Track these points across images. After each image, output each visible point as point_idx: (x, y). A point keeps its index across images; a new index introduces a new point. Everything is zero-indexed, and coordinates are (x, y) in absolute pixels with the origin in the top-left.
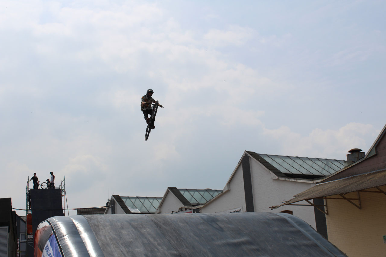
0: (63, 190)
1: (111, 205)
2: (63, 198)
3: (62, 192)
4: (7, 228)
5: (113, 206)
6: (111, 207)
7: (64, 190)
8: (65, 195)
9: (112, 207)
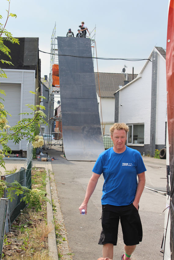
0: (92, 40)
1: (152, 58)
2: (92, 49)
3: (92, 43)
4: (34, 72)
5: (155, 59)
6: (151, 60)
7: (94, 40)
8: (95, 47)
9: (153, 61)
